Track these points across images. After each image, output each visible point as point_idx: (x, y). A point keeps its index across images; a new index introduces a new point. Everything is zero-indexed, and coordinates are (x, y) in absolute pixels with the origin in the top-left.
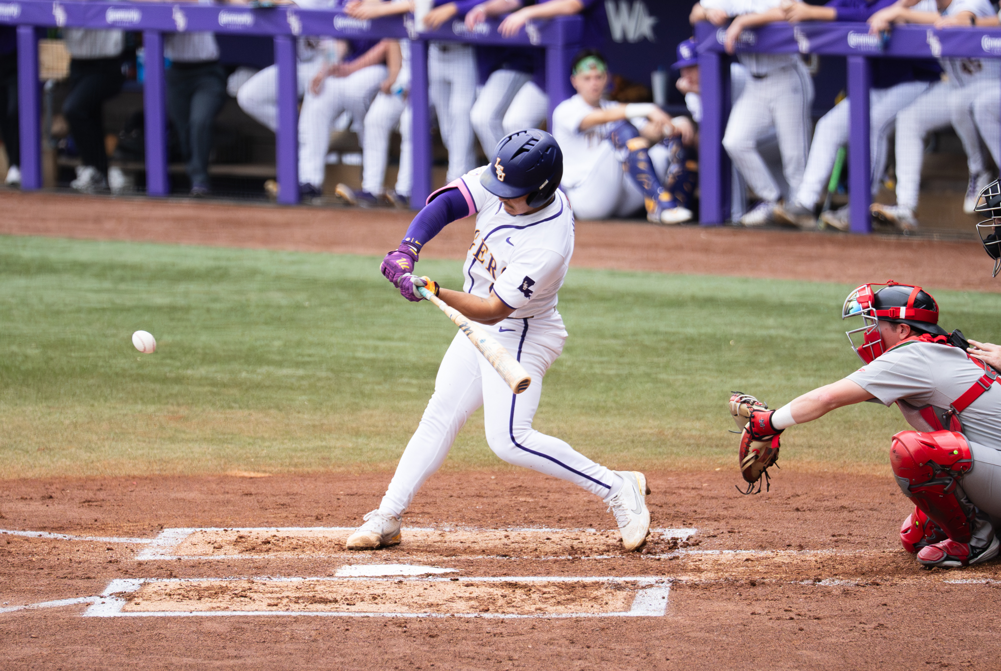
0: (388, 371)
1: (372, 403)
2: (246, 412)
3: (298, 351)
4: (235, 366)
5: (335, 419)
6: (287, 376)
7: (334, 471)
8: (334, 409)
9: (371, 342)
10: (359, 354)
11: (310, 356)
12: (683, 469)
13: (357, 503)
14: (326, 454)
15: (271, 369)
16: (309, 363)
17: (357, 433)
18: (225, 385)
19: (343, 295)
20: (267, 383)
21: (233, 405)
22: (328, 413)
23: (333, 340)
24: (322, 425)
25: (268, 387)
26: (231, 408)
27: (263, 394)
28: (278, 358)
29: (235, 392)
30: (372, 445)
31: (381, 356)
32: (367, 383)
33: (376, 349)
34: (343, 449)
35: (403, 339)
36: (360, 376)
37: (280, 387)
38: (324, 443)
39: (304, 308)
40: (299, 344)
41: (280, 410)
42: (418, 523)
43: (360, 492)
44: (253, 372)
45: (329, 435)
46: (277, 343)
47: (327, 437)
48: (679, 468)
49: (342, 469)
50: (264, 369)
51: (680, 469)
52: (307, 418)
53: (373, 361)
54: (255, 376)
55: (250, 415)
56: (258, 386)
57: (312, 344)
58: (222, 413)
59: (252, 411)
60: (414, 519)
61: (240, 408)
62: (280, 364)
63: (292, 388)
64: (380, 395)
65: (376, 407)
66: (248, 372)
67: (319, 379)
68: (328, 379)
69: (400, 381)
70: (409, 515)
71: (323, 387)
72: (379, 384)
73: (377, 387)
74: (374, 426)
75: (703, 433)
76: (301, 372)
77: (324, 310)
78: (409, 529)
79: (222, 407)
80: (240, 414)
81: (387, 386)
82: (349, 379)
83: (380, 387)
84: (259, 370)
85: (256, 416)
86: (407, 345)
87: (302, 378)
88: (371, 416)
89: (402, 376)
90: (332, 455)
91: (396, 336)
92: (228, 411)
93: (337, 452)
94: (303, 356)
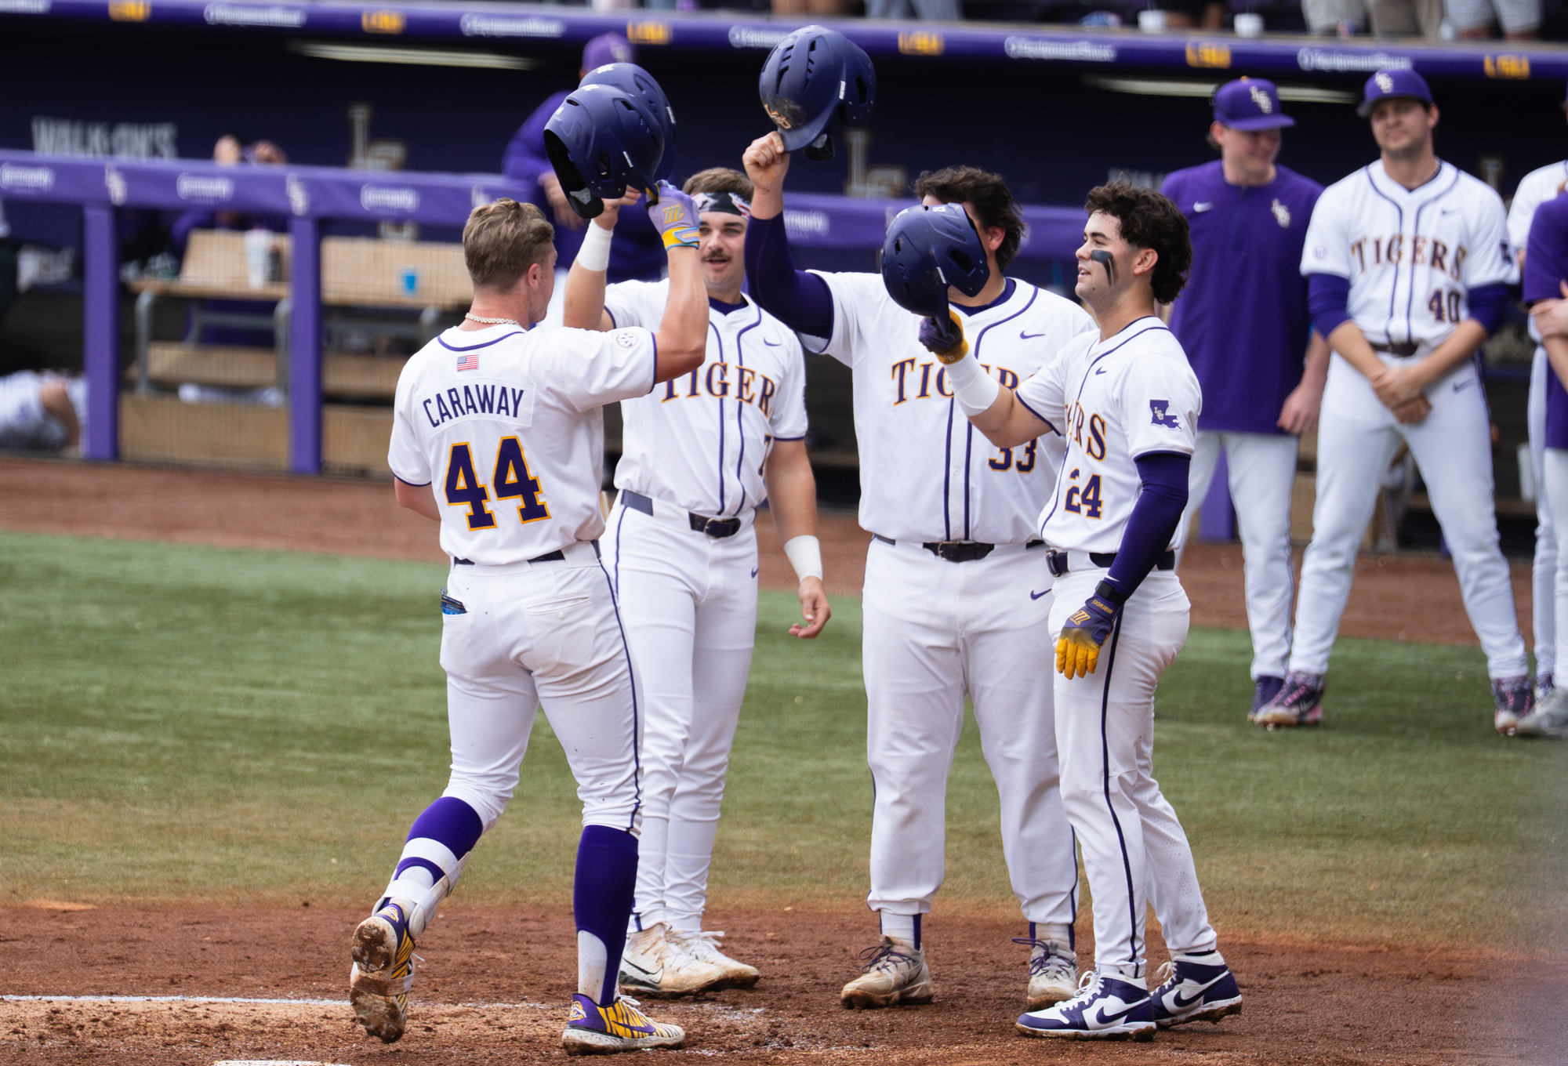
0: (269, 739)
1: (247, 791)
2: (53, 803)
3: (130, 702)
4: (34, 726)
5: (191, 815)
6: (112, 745)
7: (193, 902)
8: (189, 799)
9: (240, 691)
10: (223, 710)
11: (148, 711)
12: (736, 907)
13: (232, 957)
14: (180, 874)
15: (89, 732)
16: (147, 723)
17: (227, 840)
18: (18, 758)
19: (194, 612)
20: (83, 756)
21: (32, 790)
22: (179, 806)
23: (183, 685)
24: (173, 824)
25: (87, 761)
26: (29, 795)
27: (78, 773)
28: (100, 714)
29: (34, 768)
30: (251, 859)
31: (258, 714)
32: (237, 758)
33: (249, 700)
34: (206, 866)
35: (290, 685)
36: (227, 745)
37: (103, 762)
38: (176, 856)
39: (135, 632)
40: (129, 691)
41: (106, 800)
42: (329, 991)
43: (237, 937)
44: (62, 736)
45: (182, 842)
46: (97, 689)
47: (180, 845)
48: (728, 905)
49: (206, 898)
50: (77, 733)
51: (730, 908)
52: (147, 813)
53: (245, 720)
54: (64, 743)
55: (60, 807)
56: (70, 760)
57: (148, 693)
58: (15, 804)
59: (62, 801)
60: (323, 985)
61: (44, 796)
62: (101, 724)
63: (122, 764)
64: (260, 777)
65: (255, 798)
66: (52, 735)
67: (165, 750)
68: (178, 749)
69: (290, 754)
70: (315, 978)
71: (170, 763)
72: (257, 758)
73: (253, 764)
74: (252, 828)
75: (762, 849)
76: (135, 738)
77: (167, 636)
78: (315, 1002)
79: (15, 794)
80: (45, 806)
81: (270, 763)
82: (210, 751)
83: (259, 764)
84: (70, 734)
85: (69, 809)
86: (296, 694)
87: (136, 747)
88: (247, 812)
89: (291, 747)
90: (190, 877)
91: (280, 680)
92: (25, 800)
93: (197, 872)
94: (135, 710)
